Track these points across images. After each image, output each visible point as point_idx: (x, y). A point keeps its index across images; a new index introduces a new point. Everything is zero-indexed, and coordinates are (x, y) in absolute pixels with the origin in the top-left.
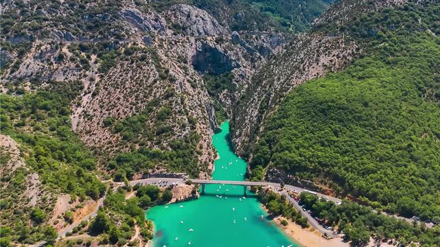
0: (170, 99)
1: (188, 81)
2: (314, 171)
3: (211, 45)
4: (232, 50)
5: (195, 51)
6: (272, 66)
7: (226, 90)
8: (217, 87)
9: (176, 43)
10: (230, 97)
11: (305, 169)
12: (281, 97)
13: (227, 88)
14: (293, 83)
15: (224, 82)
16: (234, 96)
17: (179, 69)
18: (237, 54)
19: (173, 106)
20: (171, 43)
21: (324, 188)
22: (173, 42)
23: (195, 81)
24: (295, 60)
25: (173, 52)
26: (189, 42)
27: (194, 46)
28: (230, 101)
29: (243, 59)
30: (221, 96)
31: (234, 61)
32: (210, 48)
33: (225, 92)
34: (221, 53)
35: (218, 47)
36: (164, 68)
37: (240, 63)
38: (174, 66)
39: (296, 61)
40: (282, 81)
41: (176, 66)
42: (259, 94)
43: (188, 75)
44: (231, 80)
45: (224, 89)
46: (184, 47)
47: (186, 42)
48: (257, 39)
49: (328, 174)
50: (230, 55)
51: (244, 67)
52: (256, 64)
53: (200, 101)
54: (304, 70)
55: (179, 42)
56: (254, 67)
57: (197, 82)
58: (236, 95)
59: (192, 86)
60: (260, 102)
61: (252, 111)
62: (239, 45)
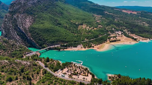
2: (57, 41)
11: (55, 42)
21: (61, 43)
49: (60, 41)
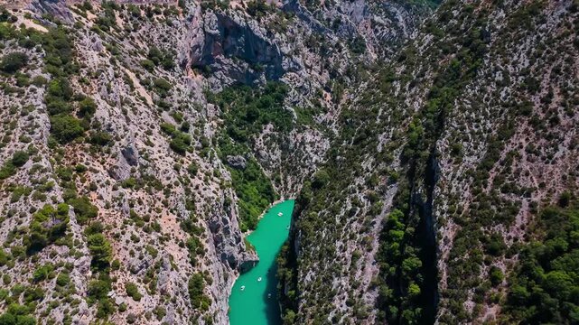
0: (44, 258)
1: (165, 130)
3: (237, 19)
4: (284, 30)
5: (200, 35)
6: (398, 85)
7: (270, 126)
8: (250, 117)
9: (150, 15)
10: (279, 141)
12: (493, 252)
13: (273, 120)
14: (523, 183)
15: (265, 105)
16: (288, 141)
17: (143, 91)
18: (293, 40)
19: (44, 305)
20: (136, 15)
22: (143, 13)
23: (185, 128)
24: (499, 77)
25: (141, 38)
26: (185, 13)
27: (198, 22)
28: (279, 153)
29: (306, 50)
30: (259, 142)
31: (289, 56)
32: (236, 26)
33: (267, 131)
34: (258, 38)
35: (254, 24)
36: (80, 98)
37: (299, 60)
38: (128, 81)
39: (506, 82)
40: (470, 161)
41: (136, 83)
42: (370, 184)
43: (167, 108)
44: (280, 100)
45: (266, 123)
46: (170, 24)
47: (177, 13)
48: (327, 6)
50: (279, 43)
51: (307, 67)
52: (331, 60)
53: (191, 205)
54: (555, 121)
55: (158, 13)
56: (327, 66)
57: (192, 129)
58: (291, 138)
59: (172, 147)
60: (378, 220)
61: (355, 257)
62: (297, 20)
